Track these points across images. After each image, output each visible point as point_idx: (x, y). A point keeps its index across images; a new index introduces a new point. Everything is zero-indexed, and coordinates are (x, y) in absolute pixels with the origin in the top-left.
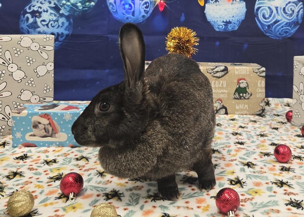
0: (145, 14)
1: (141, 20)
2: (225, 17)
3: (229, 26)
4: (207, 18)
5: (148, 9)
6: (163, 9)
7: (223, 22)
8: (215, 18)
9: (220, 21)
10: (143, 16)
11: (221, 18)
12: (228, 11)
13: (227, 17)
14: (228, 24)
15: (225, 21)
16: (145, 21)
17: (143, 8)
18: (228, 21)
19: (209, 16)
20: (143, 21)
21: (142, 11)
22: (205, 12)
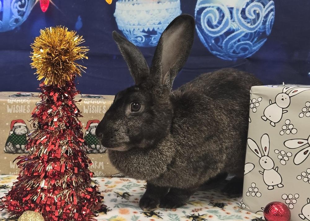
0: (20, 17)
1: (13, 26)
2: (147, 24)
3: (153, 38)
4: (118, 24)
5: (24, 9)
7: (144, 31)
8: (130, 25)
9: (139, 29)
10: (17, 20)
11: (141, 25)
12: (152, 15)
13: (150, 24)
14: (151, 35)
15: (146, 30)
16: (19, 29)
17: (16, 8)
18: (151, 30)
19: (120, 21)
20: (16, 28)
21: (15, 11)
22: (115, 14)
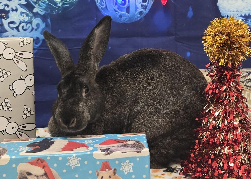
0: (143, 10)
1: (138, 17)
2: (244, 10)
3: (249, 21)
4: (221, 12)
5: (146, 4)
6: (166, 3)
7: (241, 16)
8: (230, 12)
9: (237, 15)
10: (141, 13)
11: (239, 11)
12: (246, 3)
13: (246, 10)
14: (248, 19)
15: (243, 15)
16: (143, 19)
17: (140, 3)
18: (247, 15)
19: (223, 9)
20: (141, 19)
21: (139, 6)
22: (218, 4)
